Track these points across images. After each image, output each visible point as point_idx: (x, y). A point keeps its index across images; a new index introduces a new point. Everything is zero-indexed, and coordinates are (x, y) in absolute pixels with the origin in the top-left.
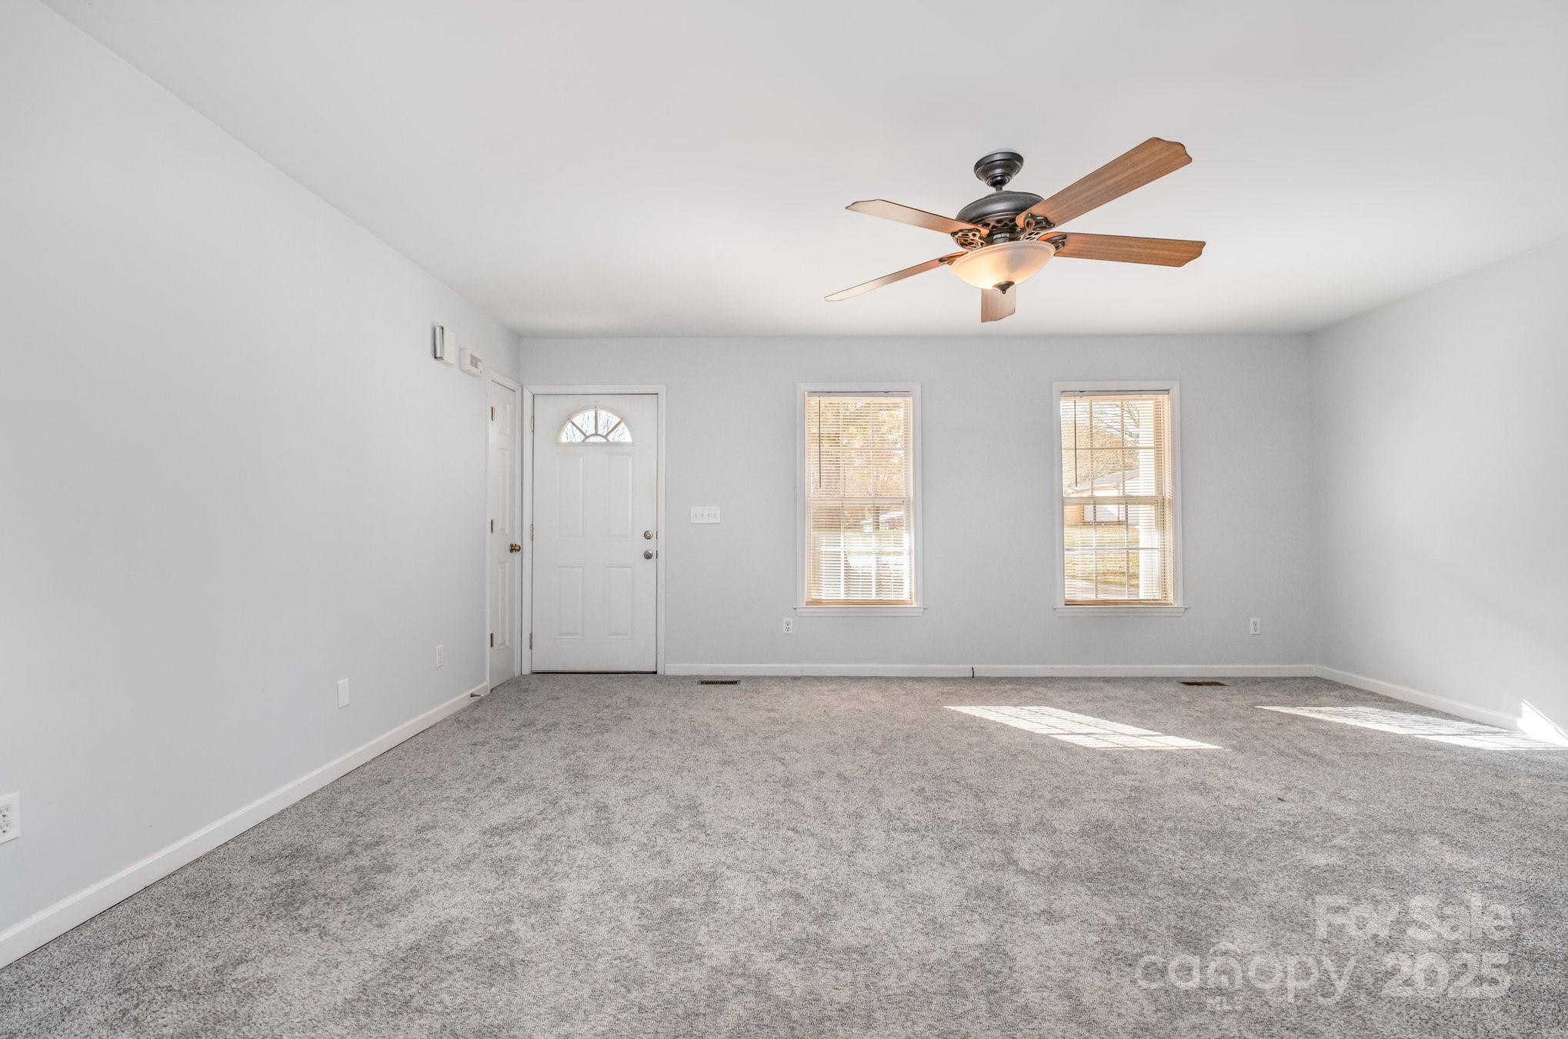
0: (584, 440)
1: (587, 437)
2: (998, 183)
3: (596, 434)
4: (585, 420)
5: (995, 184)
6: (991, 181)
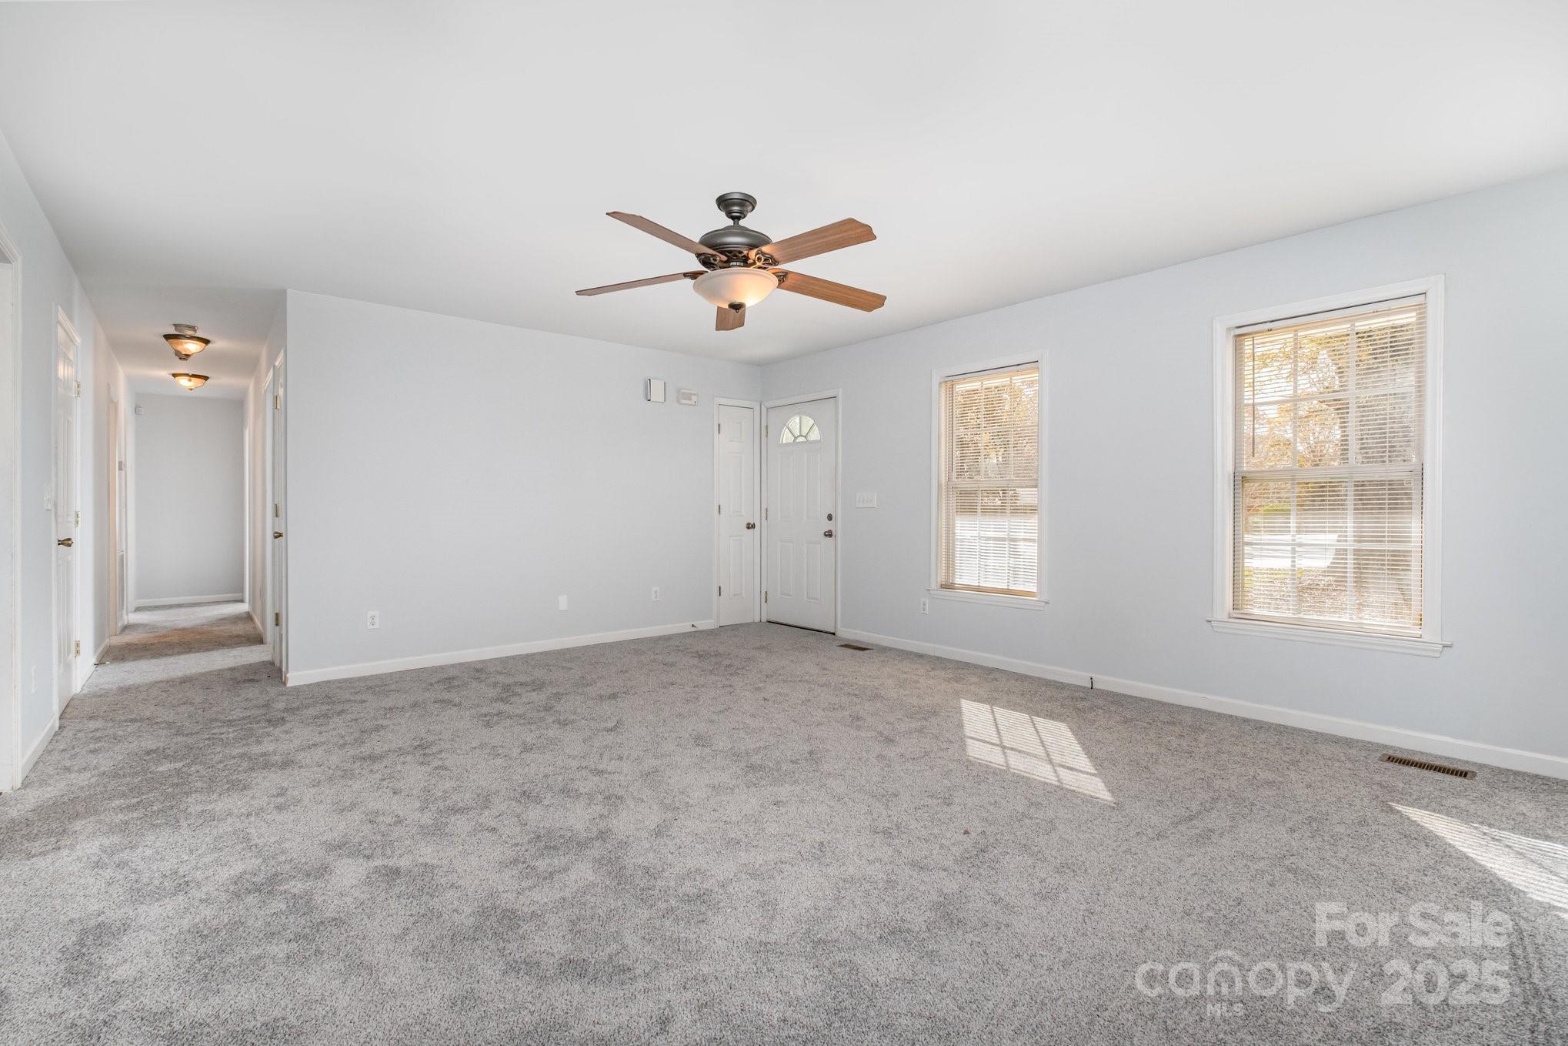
0: (794, 440)
1: (796, 438)
2: (736, 219)
3: (801, 435)
4: (795, 422)
5: (733, 218)
6: (729, 214)
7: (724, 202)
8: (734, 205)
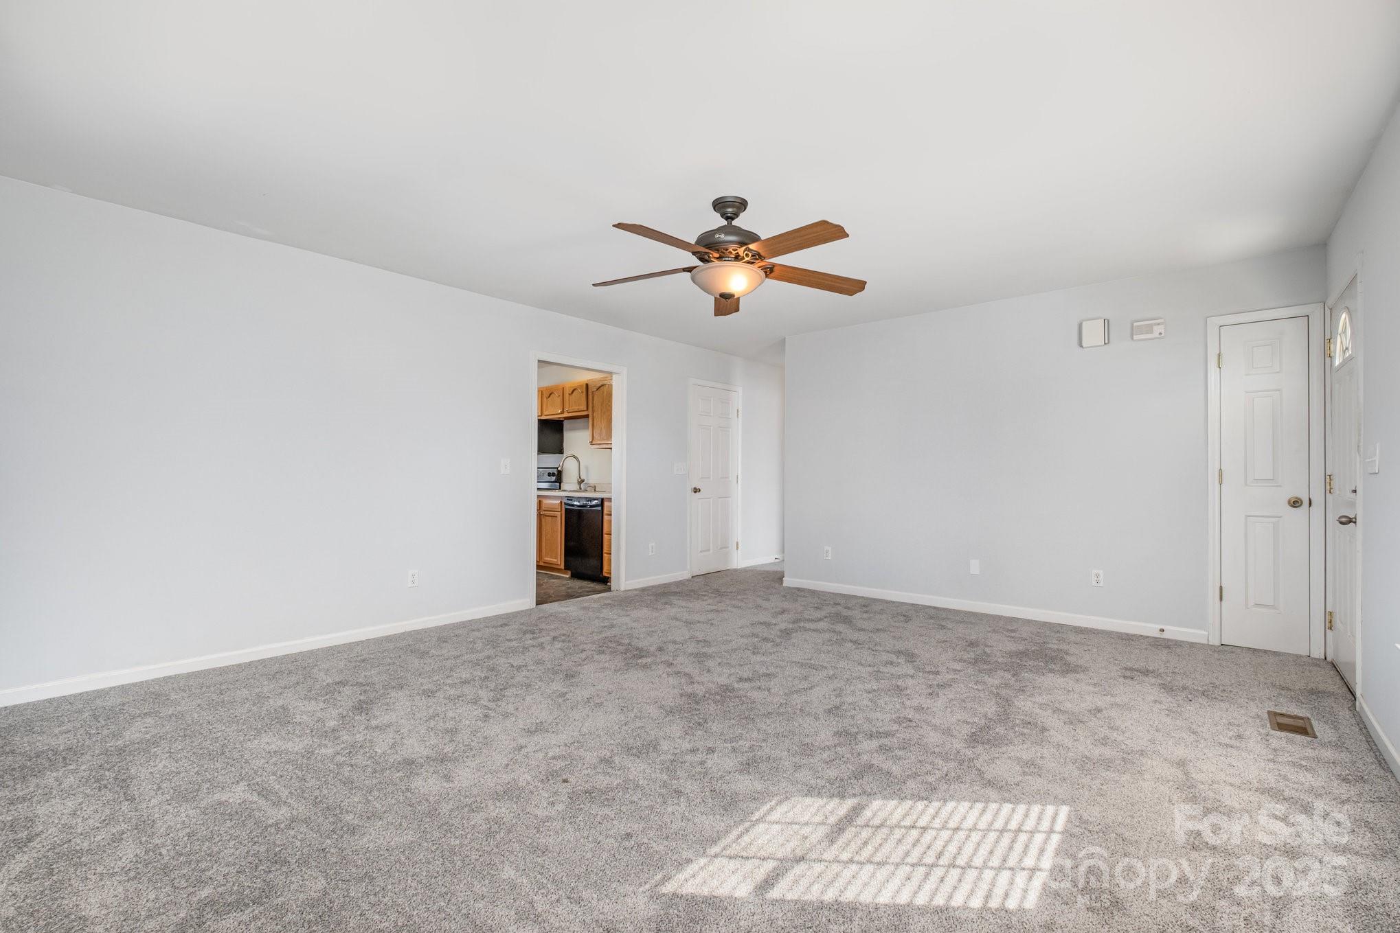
0: (1343, 358)
1: (1344, 353)
3: (1346, 349)
5: (727, 218)
6: (724, 215)
7: (719, 205)
8: (729, 207)
